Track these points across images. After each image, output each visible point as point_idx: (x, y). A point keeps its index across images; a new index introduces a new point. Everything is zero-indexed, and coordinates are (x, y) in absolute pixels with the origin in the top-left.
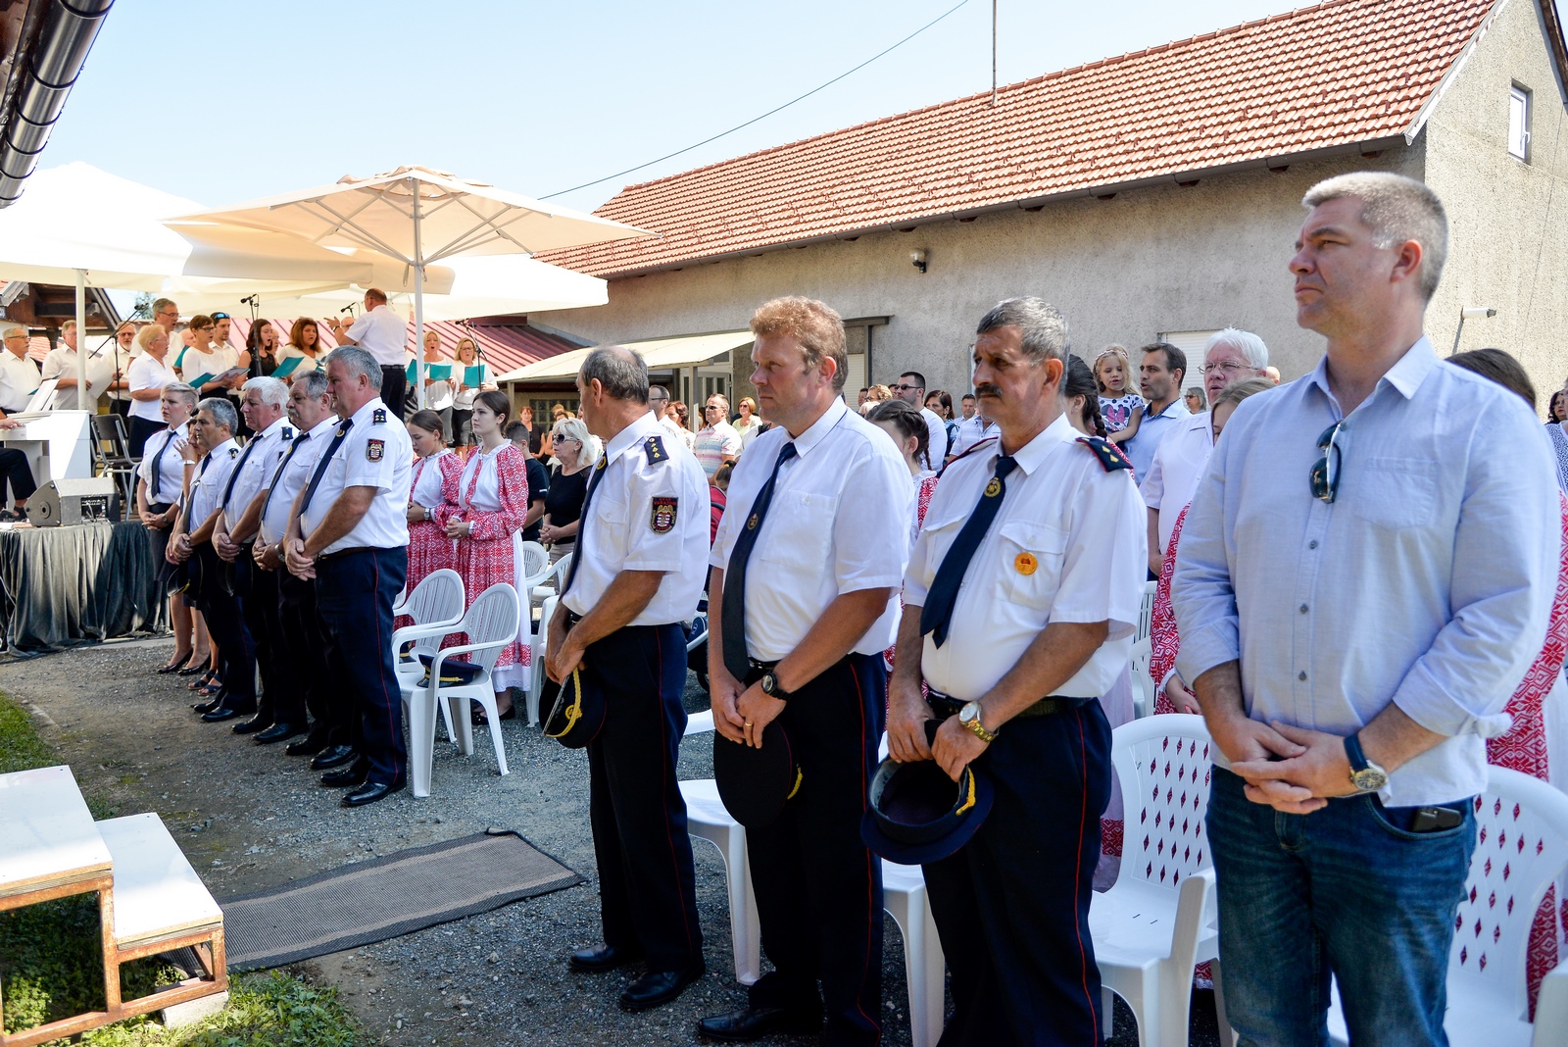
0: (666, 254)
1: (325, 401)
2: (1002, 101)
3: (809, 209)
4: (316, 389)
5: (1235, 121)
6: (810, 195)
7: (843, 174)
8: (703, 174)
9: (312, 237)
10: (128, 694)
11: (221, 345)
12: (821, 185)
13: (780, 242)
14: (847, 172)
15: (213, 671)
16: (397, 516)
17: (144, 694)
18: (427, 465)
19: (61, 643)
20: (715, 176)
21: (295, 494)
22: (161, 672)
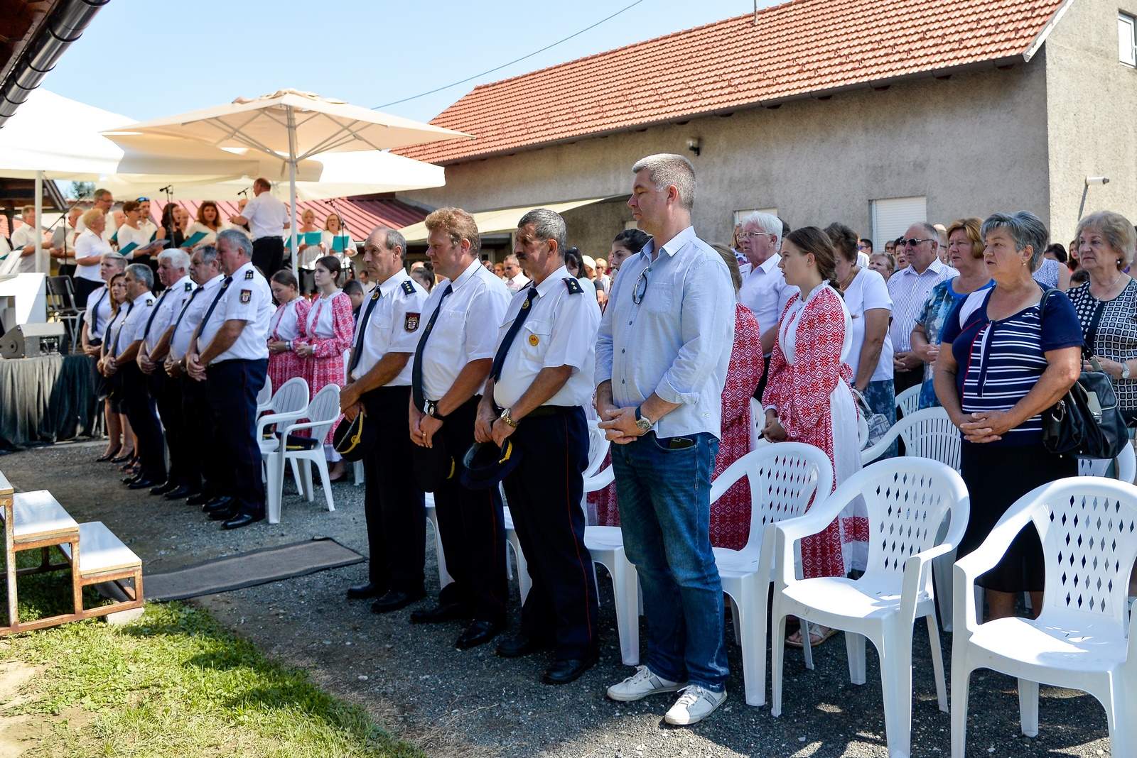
0: (502, 142)
1: (214, 265)
2: (761, 21)
3: (612, 107)
4: (209, 257)
5: (918, 40)
6: (613, 95)
7: (639, 78)
8: (536, 76)
9: (214, 141)
10: (75, 474)
11: (144, 222)
12: (622, 87)
13: (587, 133)
14: (643, 77)
15: (137, 457)
16: (260, 340)
17: (86, 474)
18: (287, 309)
19: (23, 444)
20: (545, 78)
21: (194, 327)
22: (99, 461)
